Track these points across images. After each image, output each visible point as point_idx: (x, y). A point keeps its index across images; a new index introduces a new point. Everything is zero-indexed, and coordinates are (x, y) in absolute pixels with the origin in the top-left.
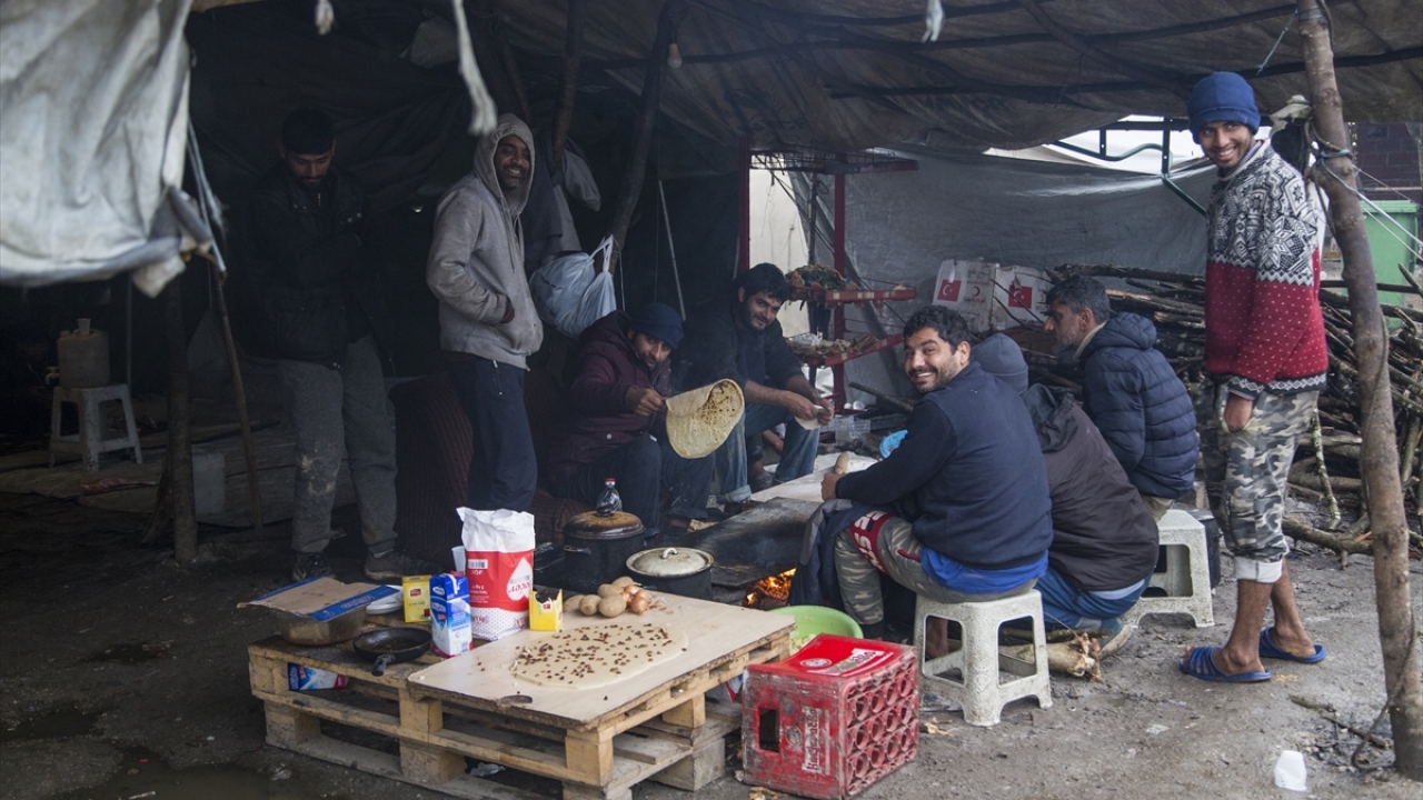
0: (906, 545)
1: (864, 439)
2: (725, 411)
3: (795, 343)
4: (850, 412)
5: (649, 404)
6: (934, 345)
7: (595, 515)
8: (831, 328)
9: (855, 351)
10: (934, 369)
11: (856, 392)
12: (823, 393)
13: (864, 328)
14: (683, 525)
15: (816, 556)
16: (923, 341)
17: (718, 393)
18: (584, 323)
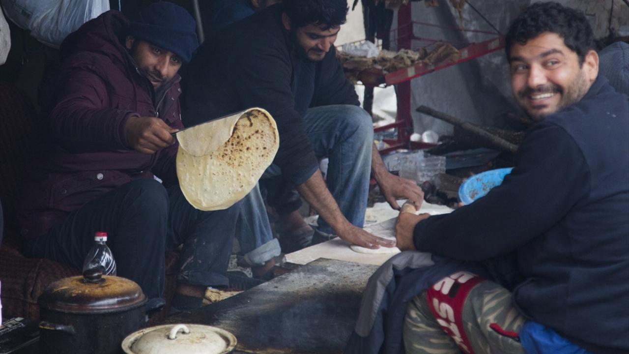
0: (502, 318)
1: (437, 182)
2: (253, 149)
3: (346, 54)
4: (419, 145)
5: (154, 138)
6: (558, 56)
7: (81, 281)
8: (393, 35)
9: (426, 65)
10: (558, 89)
11: (427, 119)
12: (382, 119)
13: (438, 34)
14: (197, 294)
15: (380, 326)
16: (544, 50)
17: (244, 126)
18: (67, 26)
